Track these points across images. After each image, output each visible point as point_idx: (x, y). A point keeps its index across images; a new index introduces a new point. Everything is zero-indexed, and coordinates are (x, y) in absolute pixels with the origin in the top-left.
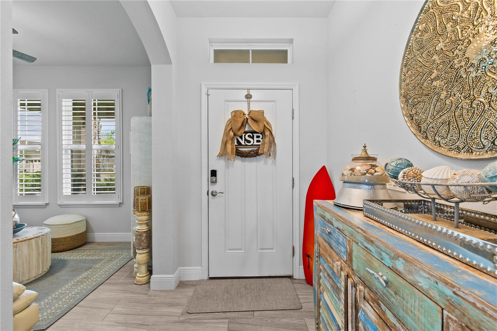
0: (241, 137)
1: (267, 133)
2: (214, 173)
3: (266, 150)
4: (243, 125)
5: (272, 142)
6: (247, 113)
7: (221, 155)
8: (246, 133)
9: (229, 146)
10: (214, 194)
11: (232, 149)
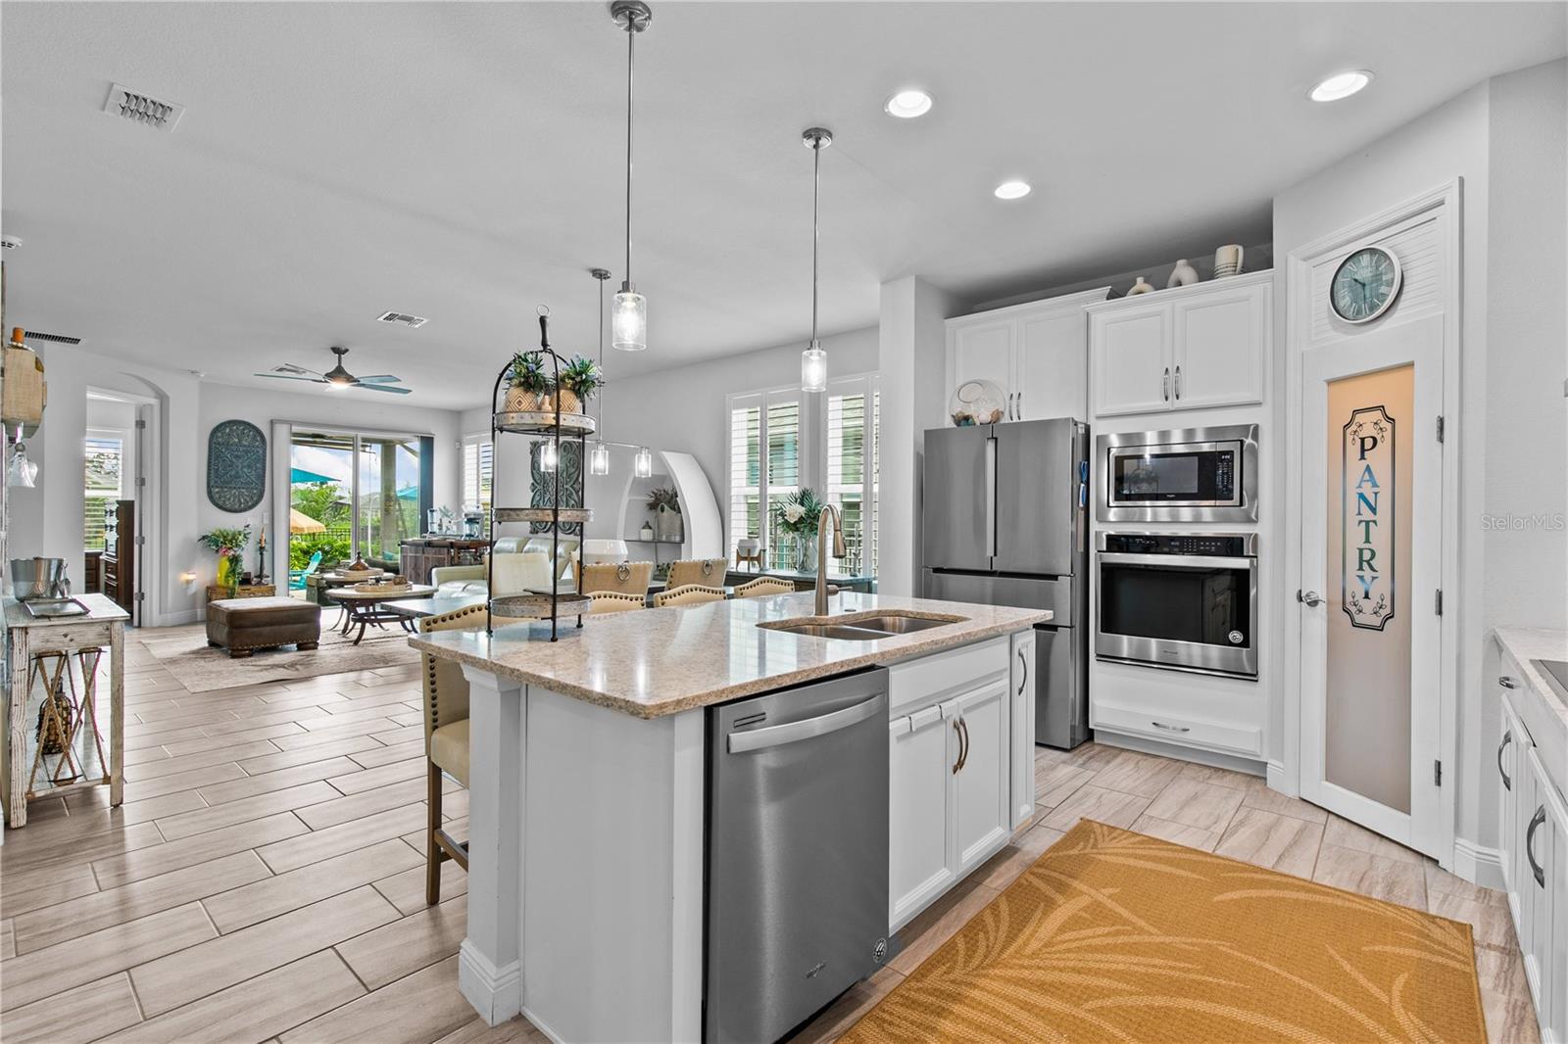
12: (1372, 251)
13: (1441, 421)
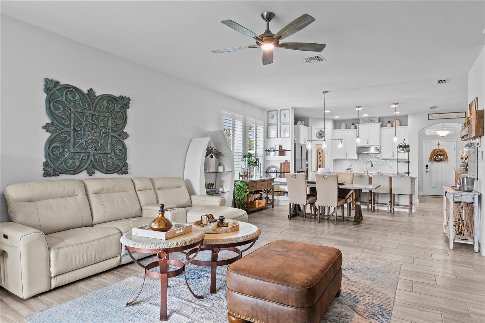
0: (436, 156)
1: (445, 155)
2: (427, 166)
3: (444, 160)
4: (437, 153)
5: (447, 157)
6: (438, 149)
7: (429, 161)
8: (438, 155)
9: (432, 158)
10: (427, 172)
11: (434, 159)
12: (322, 131)
13: (328, 152)
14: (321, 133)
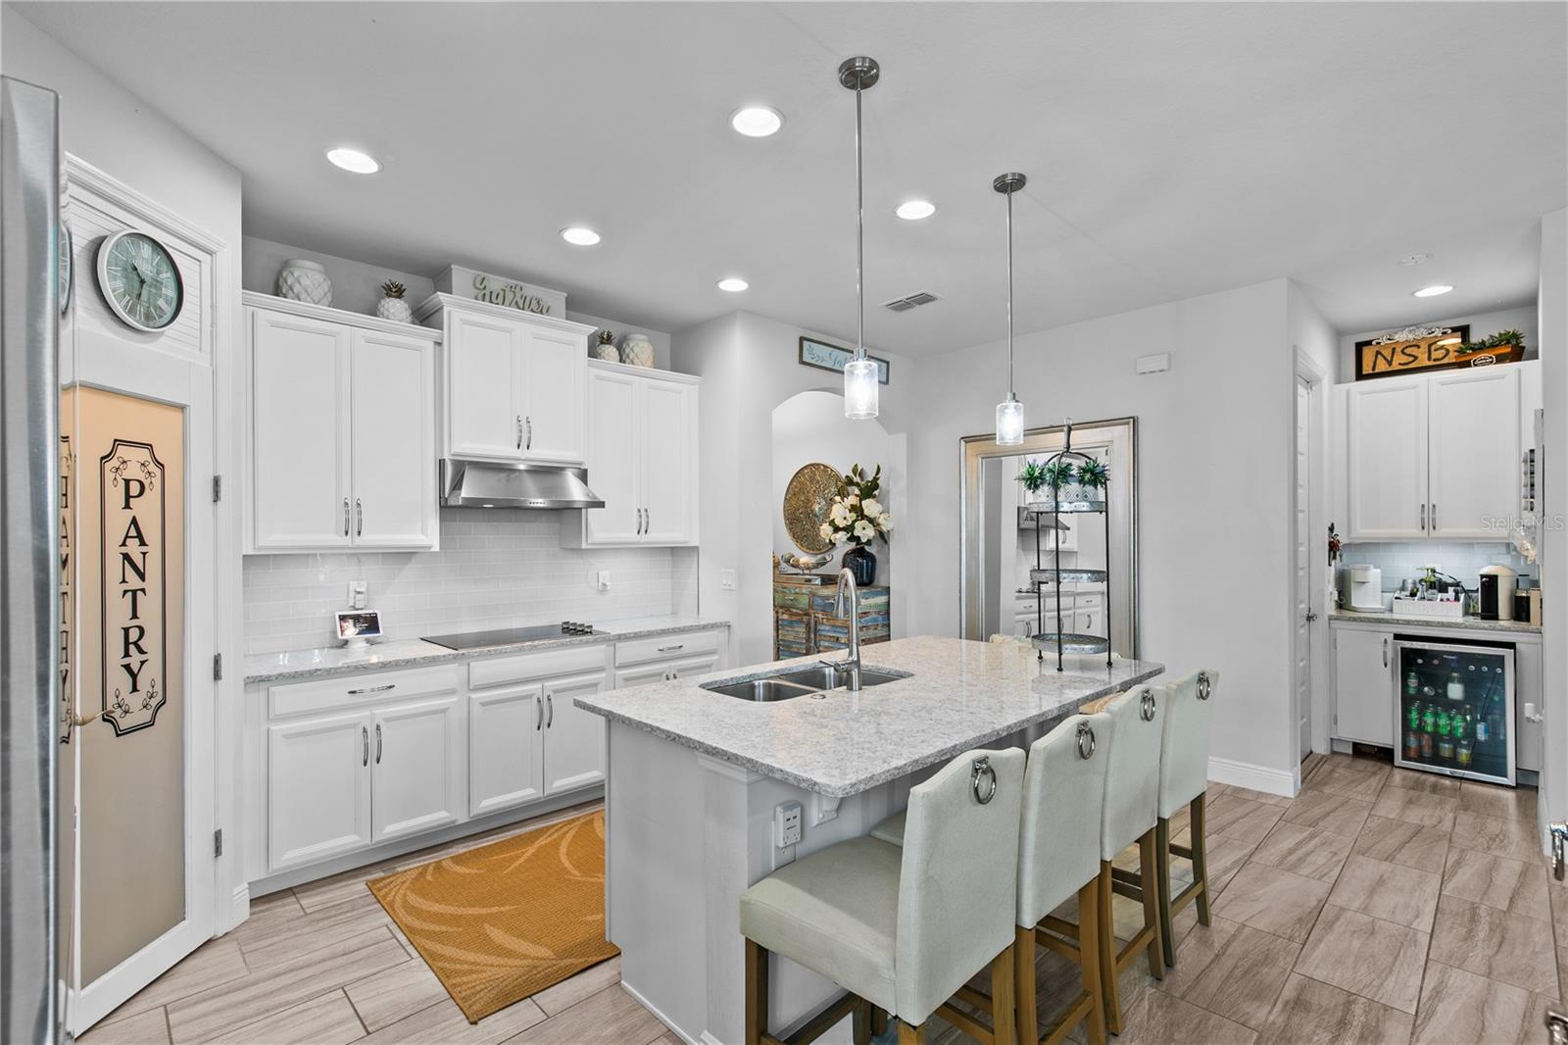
14: (146, 269)
